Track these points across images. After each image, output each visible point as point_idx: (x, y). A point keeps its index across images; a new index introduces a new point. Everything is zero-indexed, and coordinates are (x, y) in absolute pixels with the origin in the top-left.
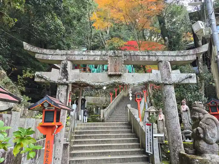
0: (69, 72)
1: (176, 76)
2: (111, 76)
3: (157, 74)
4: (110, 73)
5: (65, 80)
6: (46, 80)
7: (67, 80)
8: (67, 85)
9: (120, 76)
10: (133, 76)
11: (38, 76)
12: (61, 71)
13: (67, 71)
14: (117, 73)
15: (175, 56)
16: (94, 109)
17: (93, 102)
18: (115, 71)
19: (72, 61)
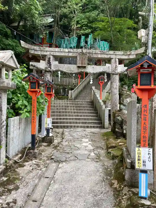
0: (51, 63)
1: (121, 68)
2: (79, 67)
3: (109, 67)
4: (78, 65)
5: (49, 69)
6: (37, 68)
7: (51, 69)
8: (51, 72)
9: (85, 67)
10: (93, 67)
11: (32, 65)
12: (46, 62)
13: (50, 62)
14: (83, 65)
15: (122, 55)
16: (62, 90)
17: (60, 84)
18: (82, 64)
19: (53, 56)
